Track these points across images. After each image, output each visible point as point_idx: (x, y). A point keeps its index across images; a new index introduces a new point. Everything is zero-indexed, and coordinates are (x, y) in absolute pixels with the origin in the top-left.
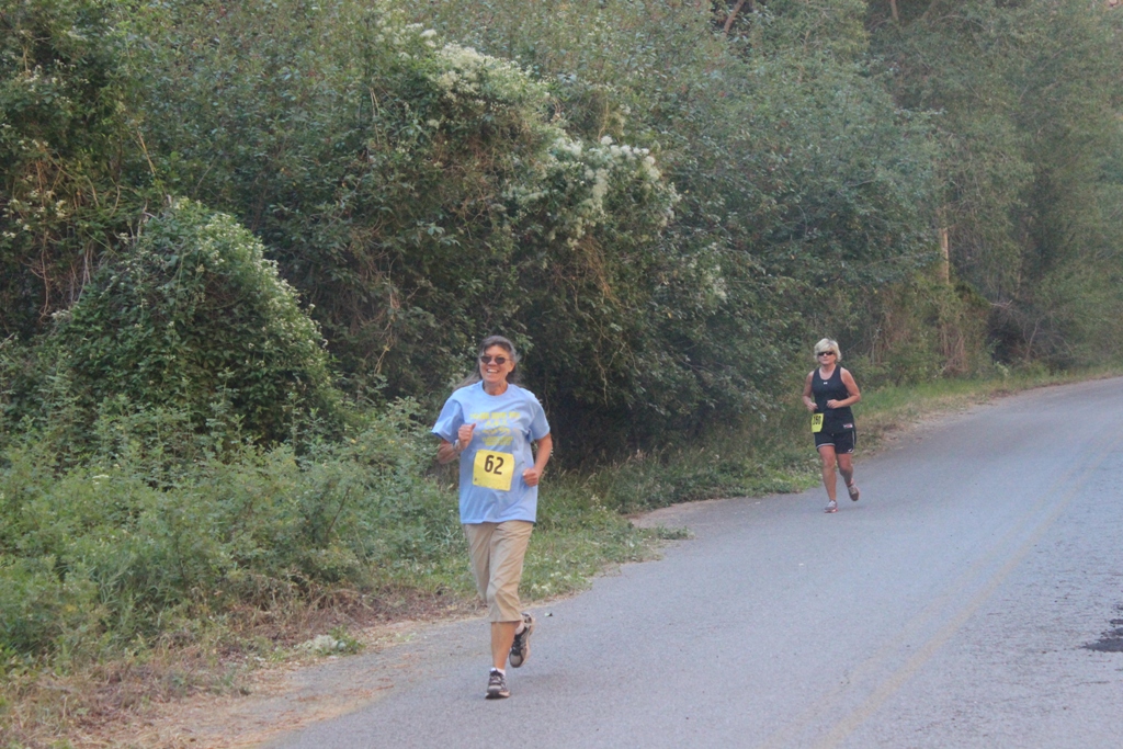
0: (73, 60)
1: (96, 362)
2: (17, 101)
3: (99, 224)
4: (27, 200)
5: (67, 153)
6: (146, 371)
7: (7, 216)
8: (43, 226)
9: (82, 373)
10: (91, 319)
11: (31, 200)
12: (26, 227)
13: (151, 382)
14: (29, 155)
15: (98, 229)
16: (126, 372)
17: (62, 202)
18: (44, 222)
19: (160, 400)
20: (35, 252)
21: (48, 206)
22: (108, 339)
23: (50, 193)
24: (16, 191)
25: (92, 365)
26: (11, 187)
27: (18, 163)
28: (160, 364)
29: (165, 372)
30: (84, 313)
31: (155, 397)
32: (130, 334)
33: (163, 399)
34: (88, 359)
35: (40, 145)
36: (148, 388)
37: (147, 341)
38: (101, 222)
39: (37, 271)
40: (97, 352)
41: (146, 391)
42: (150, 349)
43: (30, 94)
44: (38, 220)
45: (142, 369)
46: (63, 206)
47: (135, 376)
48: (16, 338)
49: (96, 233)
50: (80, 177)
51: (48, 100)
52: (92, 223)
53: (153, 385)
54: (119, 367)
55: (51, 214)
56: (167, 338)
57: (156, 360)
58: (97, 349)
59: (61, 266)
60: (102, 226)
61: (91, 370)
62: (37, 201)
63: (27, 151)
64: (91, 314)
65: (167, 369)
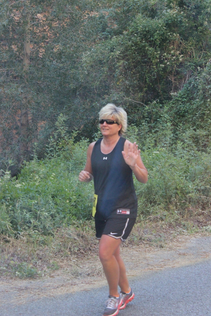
0: (190, 6)
1: (183, 111)
2: (170, 19)
3: (193, 64)
4: (170, 54)
5: (186, 39)
6: (199, 116)
7: (162, 59)
8: (174, 63)
9: (178, 115)
10: (184, 96)
11: (171, 54)
12: (168, 63)
13: (200, 120)
14: (172, 38)
15: (192, 66)
16: (192, 116)
17: (182, 55)
18: (175, 62)
19: (202, 127)
20: (171, 72)
21: (177, 56)
22: (188, 104)
23: (178, 52)
24: (167, 51)
25: (181, 112)
26: (166, 49)
27: (168, 41)
28: (204, 114)
29: (205, 117)
30: (182, 94)
31: (201, 126)
32: (195, 103)
33: (203, 126)
34: (180, 110)
35: (176, 36)
36: (199, 122)
37: (201, 105)
38: (194, 63)
39: (171, 79)
40: (184, 108)
41: (197, 123)
42: (201, 108)
43: (174, 17)
44: (173, 61)
45: (197, 115)
46: (182, 57)
47: (195, 117)
48: (158, 101)
49: (192, 67)
50: (189, 47)
51: (179, 20)
52: (191, 63)
53: (201, 121)
54: (190, 114)
55: (178, 60)
56: (207, 105)
57: (202, 112)
58: (184, 107)
59: (179, 77)
60: (195, 65)
61: (181, 114)
62: (173, 55)
63: (171, 37)
64: (184, 95)
65: (206, 116)
